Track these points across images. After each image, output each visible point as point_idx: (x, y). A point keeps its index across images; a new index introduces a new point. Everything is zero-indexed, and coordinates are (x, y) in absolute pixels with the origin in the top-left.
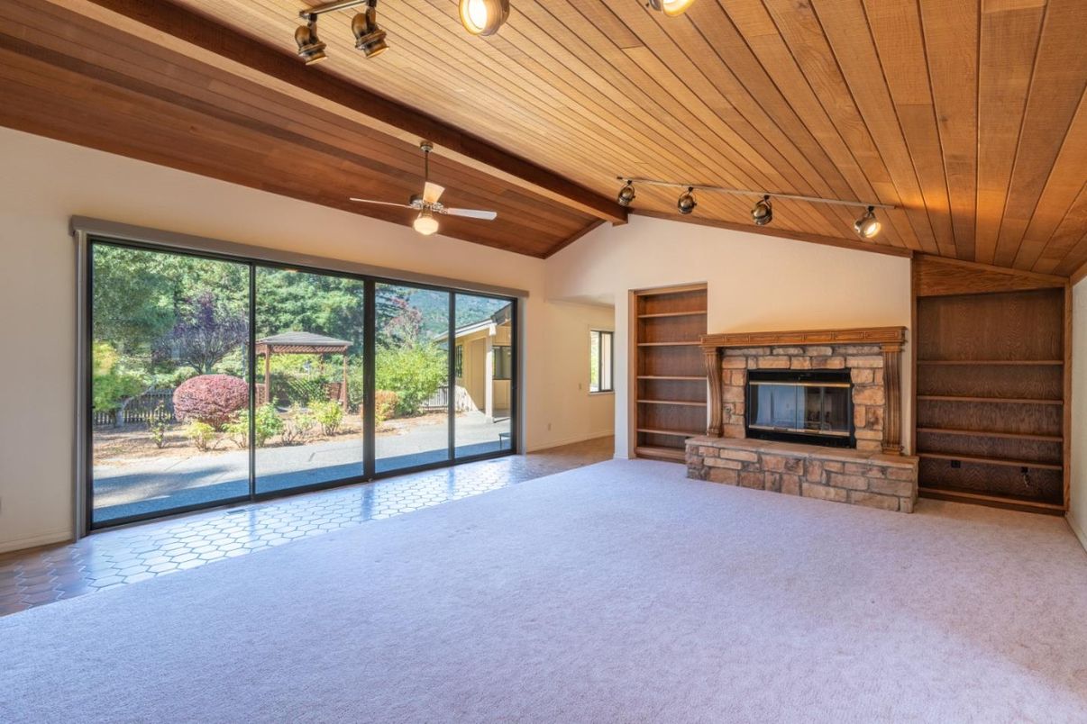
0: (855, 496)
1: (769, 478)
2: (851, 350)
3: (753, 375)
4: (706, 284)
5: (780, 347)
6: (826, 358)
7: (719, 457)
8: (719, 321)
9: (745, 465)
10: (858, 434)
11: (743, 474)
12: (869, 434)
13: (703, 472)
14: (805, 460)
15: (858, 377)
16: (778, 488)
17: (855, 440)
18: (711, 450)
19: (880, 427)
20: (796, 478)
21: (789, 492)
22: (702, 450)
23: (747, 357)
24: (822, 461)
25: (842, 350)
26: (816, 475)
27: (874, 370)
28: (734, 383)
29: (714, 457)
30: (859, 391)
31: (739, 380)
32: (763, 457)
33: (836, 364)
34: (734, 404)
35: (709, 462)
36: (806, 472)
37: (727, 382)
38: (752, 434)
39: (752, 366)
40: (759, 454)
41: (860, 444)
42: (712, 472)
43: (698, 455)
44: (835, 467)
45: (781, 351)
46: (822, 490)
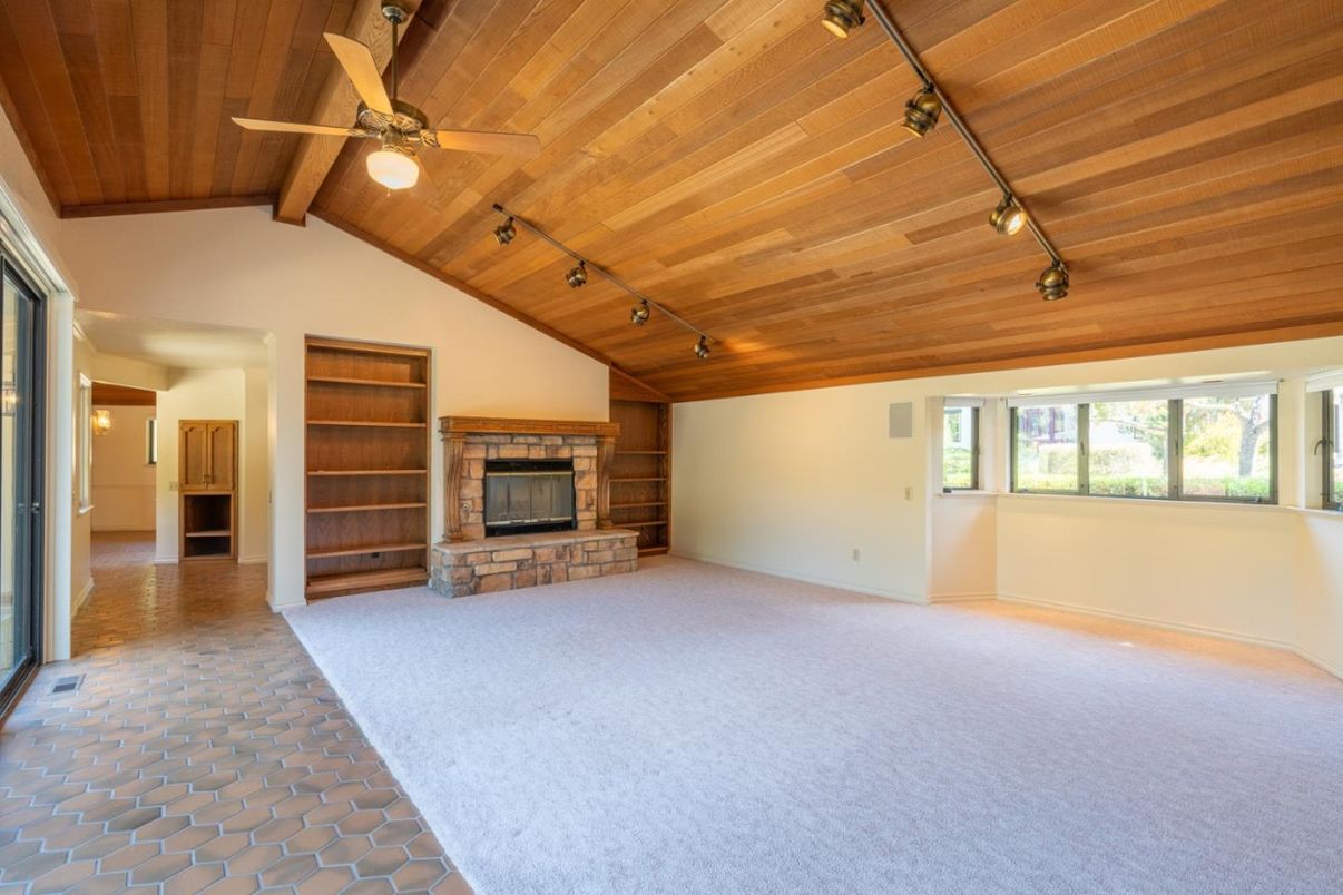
0: (606, 568)
1: (540, 571)
2: (577, 441)
3: (491, 466)
4: (429, 351)
5: (520, 435)
6: (557, 448)
7: (492, 561)
8: (447, 399)
9: (520, 563)
10: (580, 516)
11: (516, 575)
12: (587, 515)
13: (472, 585)
14: (570, 545)
15: (579, 465)
16: (548, 580)
17: (576, 523)
18: (482, 556)
19: (594, 508)
20: (563, 565)
21: (559, 580)
22: (471, 559)
23: (488, 445)
24: (583, 543)
25: (569, 441)
26: (579, 557)
27: (590, 457)
28: (472, 475)
29: (487, 563)
30: (580, 478)
31: (477, 471)
32: (538, 551)
33: (564, 454)
34: (473, 499)
35: (480, 570)
36: (571, 556)
37: (465, 474)
38: (491, 532)
39: (493, 455)
40: (533, 548)
41: (581, 526)
42: (483, 582)
43: (466, 566)
44: (592, 546)
45: (521, 440)
46: (582, 570)
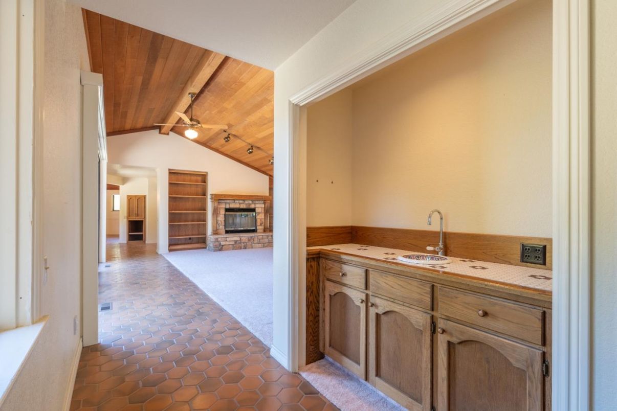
0: (265, 245)
1: (243, 245)
2: (257, 202)
3: (227, 210)
4: (207, 173)
5: (237, 200)
6: (250, 204)
7: (226, 241)
8: (213, 188)
9: (236, 242)
10: (258, 228)
11: (234, 245)
12: (260, 227)
13: (220, 248)
14: (253, 236)
15: (257, 210)
16: (245, 248)
17: (257, 230)
18: (223, 239)
19: (263, 225)
20: (251, 243)
21: (249, 248)
22: (219, 239)
23: (226, 203)
24: (257, 236)
25: (254, 202)
26: (256, 241)
27: (262, 208)
28: (221, 213)
29: (224, 241)
30: (258, 215)
31: (223, 212)
32: (242, 238)
33: (252, 206)
34: (221, 221)
35: (223, 243)
36: (253, 240)
37: (218, 213)
38: (227, 232)
39: (228, 207)
40: (240, 237)
41: (258, 231)
42: (224, 247)
43: (218, 242)
44: (261, 237)
45: (237, 202)
46: (257, 245)
